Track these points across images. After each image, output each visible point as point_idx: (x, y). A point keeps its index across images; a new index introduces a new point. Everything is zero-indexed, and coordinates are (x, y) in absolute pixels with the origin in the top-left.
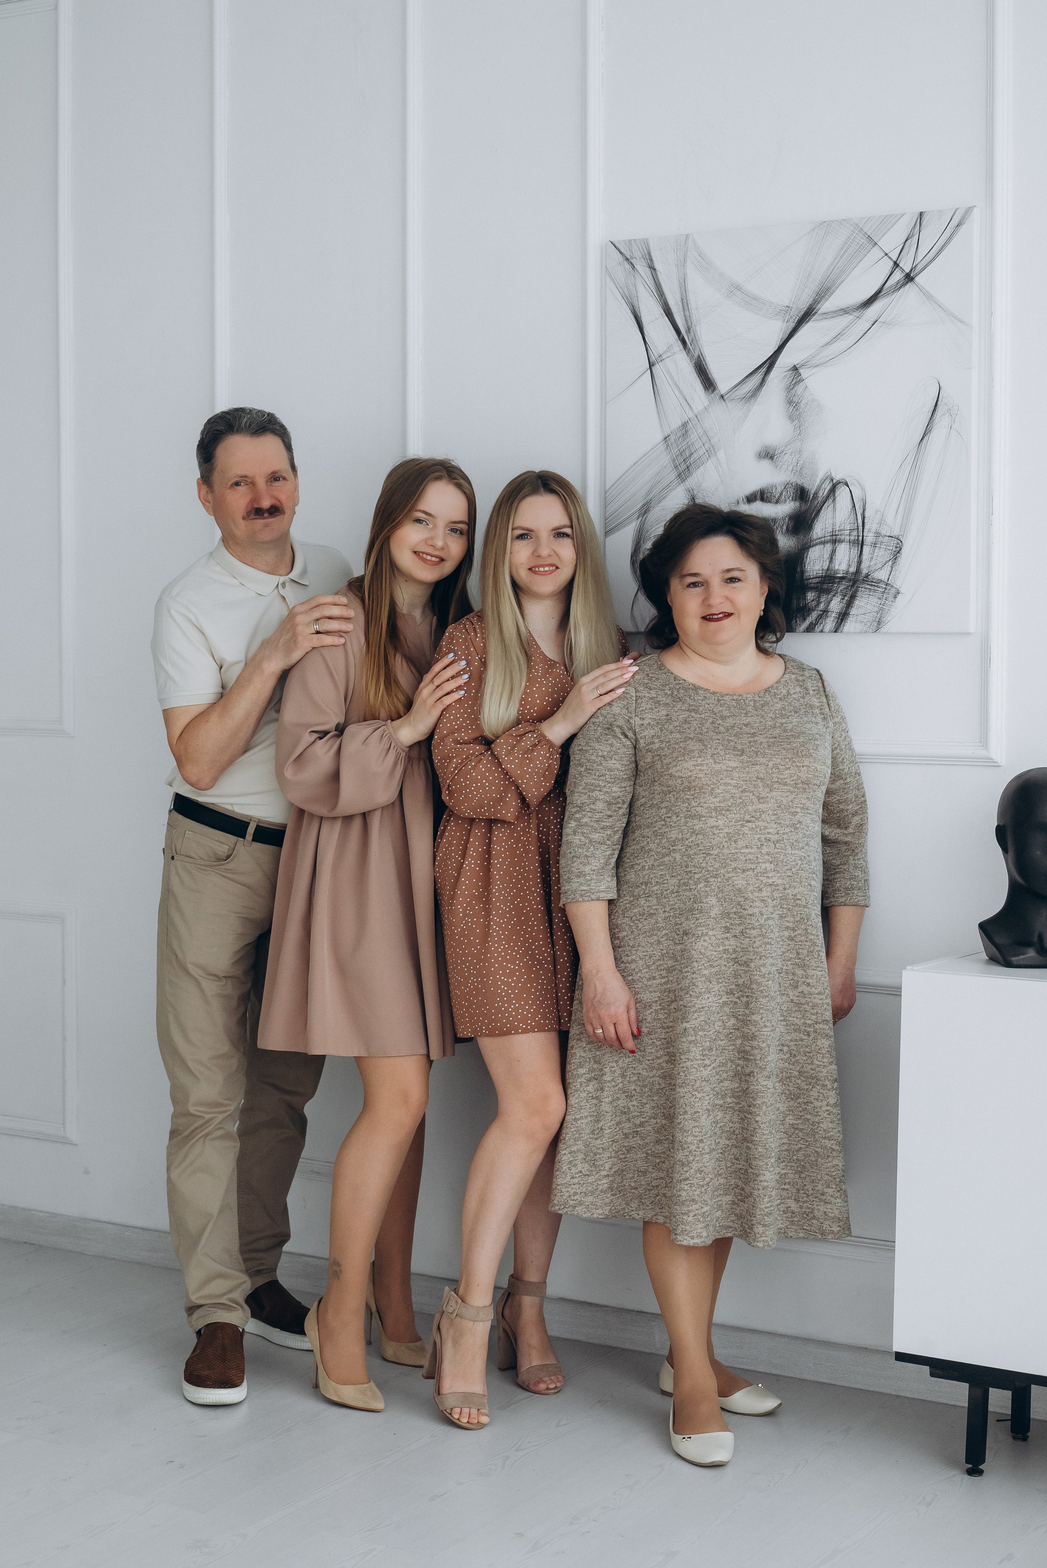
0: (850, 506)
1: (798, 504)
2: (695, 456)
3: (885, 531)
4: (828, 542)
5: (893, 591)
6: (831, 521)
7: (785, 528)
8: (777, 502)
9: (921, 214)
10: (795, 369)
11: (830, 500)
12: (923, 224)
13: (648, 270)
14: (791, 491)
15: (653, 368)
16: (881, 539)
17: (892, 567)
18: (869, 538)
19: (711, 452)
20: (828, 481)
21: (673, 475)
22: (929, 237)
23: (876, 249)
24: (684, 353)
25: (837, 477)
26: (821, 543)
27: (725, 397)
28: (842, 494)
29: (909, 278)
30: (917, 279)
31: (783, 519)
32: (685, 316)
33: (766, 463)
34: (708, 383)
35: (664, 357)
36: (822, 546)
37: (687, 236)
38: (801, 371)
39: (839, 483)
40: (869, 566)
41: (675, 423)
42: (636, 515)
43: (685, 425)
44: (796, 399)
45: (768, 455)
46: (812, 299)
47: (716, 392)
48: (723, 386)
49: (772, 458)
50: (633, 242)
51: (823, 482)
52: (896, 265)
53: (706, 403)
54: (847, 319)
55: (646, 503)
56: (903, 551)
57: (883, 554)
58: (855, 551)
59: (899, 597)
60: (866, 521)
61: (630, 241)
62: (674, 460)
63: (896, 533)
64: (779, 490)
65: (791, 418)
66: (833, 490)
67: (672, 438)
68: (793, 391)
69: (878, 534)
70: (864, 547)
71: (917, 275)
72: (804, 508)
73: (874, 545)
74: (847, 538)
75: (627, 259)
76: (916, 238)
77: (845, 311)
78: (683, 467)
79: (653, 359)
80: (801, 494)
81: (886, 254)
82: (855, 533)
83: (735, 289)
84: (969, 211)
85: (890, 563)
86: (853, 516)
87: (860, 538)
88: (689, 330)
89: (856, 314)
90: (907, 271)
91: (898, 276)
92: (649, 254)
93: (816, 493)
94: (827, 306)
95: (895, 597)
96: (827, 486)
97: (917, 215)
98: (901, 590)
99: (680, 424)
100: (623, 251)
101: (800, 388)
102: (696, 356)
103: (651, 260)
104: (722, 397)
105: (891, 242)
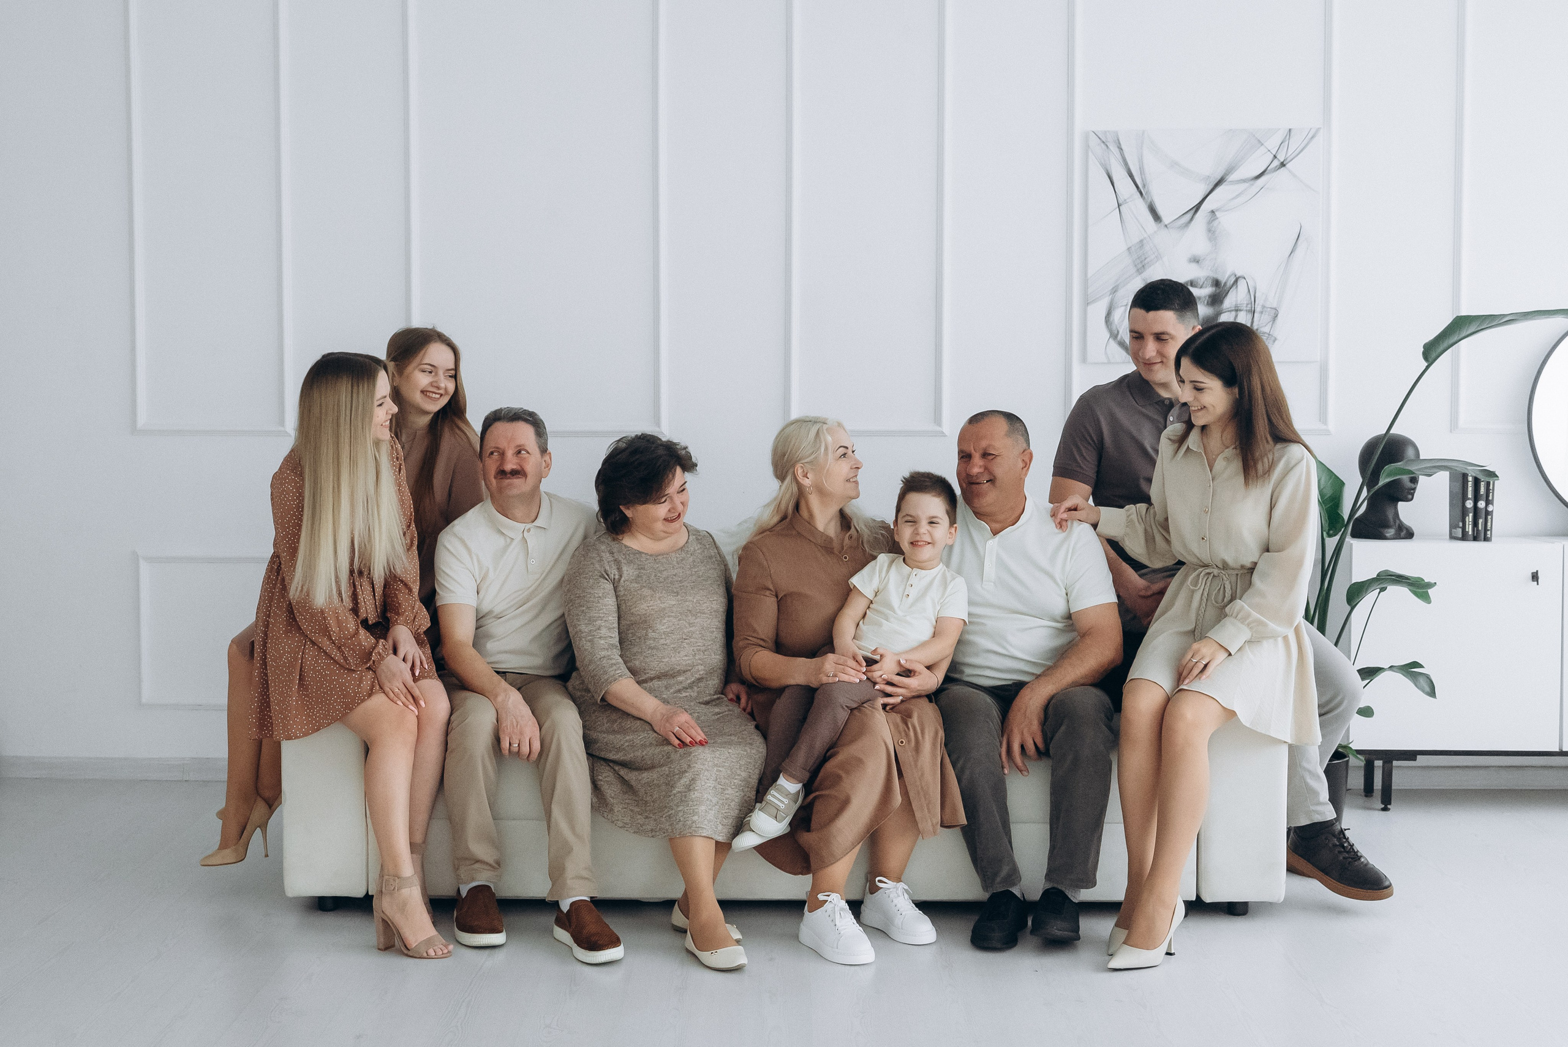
0: (1247, 290)
1: (1214, 289)
2: (1148, 260)
3: (1268, 305)
4: (1232, 311)
5: (1273, 338)
6: (1235, 299)
7: (1206, 302)
8: (1201, 287)
9: (1290, 130)
10: (1213, 212)
11: (1234, 287)
12: (1291, 135)
13: (1117, 150)
14: (1210, 282)
15: (1121, 207)
16: (1265, 309)
17: (1273, 323)
18: (1258, 309)
19: (1159, 257)
20: (1233, 276)
21: (1133, 270)
22: (1295, 144)
23: (1262, 147)
24: (1141, 199)
25: (1238, 275)
26: (1228, 311)
27: (1168, 226)
28: (1242, 284)
29: (1283, 165)
30: (1287, 166)
31: (1205, 297)
32: (1142, 177)
33: (1194, 266)
34: (1157, 217)
35: (1127, 201)
36: (1229, 313)
37: (1144, 132)
38: (1216, 213)
39: (1239, 277)
40: (1258, 325)
41: (1136, 240)
42: (1109, 293)
43: (1141, 241)
44: (1213, 229)
45: (1196, 260)
46: (1224, 171)
47: (1162, 223)
48: (1166, 218)
49: (1198, 262)
50: (1108, 134)
51: (1229, 277)
52: (1275, 157)
53: (1156, 229)
54: (1246, 185)
55: (1116, 286)
56: (1279, 315)
57: (1266, 318)
58: (1250, 316)
59: (1276, 342)
60: (1256, 299)
61: (1105, 132)
62: (1134, 262)
63: (1274, 306)
64: (1202, 280)
65: (1210, 239)
66: (1236, 281)
67: (1133, 249)
68: (1211, 225)
69: (1263, 307)
70: (1255, 314)
71: (1287, 163)
72: (1218, 291)
73: (1262, 313)
74: (1245, 308)
75: (1104, 142)
76: (1287, 142)
77: (1244, 181)
78: (1140, 266)
79: (1120, 202)
80: (1217, 283)
81: (1269, 151)
82: (1250, 306)
83: (1174, 165)
84: (1318, 130)
85: (1271, 323)
86: (1248, 296)
87: (1253, 309)
88: (1144, 186)
89: (1252, 182)
90: (1282, 161)
91: (1276, 163)
92: (1118, 140)
93: (1225, 283)
94: (1232, 177)
95: (1274, 341)
96: (1233, 279)
97: (1287, 130)
98: (1278, 338)
99: (1138, 240)
100: (1101, 137)
101: (1215, 223)
102: (1149, 201)
103: (1120, 144)
104: (1166, 226)
105: (1273, 143)
